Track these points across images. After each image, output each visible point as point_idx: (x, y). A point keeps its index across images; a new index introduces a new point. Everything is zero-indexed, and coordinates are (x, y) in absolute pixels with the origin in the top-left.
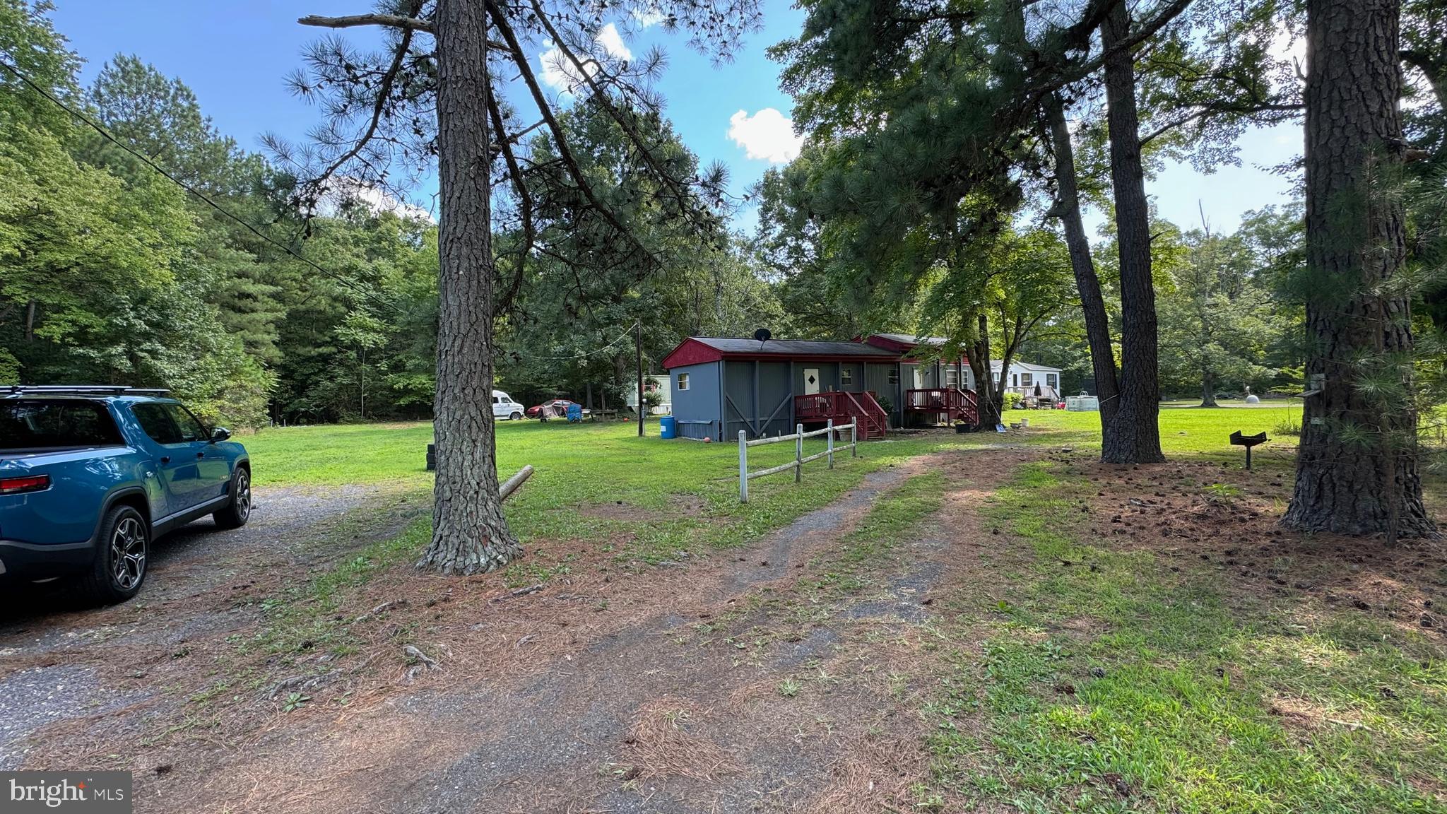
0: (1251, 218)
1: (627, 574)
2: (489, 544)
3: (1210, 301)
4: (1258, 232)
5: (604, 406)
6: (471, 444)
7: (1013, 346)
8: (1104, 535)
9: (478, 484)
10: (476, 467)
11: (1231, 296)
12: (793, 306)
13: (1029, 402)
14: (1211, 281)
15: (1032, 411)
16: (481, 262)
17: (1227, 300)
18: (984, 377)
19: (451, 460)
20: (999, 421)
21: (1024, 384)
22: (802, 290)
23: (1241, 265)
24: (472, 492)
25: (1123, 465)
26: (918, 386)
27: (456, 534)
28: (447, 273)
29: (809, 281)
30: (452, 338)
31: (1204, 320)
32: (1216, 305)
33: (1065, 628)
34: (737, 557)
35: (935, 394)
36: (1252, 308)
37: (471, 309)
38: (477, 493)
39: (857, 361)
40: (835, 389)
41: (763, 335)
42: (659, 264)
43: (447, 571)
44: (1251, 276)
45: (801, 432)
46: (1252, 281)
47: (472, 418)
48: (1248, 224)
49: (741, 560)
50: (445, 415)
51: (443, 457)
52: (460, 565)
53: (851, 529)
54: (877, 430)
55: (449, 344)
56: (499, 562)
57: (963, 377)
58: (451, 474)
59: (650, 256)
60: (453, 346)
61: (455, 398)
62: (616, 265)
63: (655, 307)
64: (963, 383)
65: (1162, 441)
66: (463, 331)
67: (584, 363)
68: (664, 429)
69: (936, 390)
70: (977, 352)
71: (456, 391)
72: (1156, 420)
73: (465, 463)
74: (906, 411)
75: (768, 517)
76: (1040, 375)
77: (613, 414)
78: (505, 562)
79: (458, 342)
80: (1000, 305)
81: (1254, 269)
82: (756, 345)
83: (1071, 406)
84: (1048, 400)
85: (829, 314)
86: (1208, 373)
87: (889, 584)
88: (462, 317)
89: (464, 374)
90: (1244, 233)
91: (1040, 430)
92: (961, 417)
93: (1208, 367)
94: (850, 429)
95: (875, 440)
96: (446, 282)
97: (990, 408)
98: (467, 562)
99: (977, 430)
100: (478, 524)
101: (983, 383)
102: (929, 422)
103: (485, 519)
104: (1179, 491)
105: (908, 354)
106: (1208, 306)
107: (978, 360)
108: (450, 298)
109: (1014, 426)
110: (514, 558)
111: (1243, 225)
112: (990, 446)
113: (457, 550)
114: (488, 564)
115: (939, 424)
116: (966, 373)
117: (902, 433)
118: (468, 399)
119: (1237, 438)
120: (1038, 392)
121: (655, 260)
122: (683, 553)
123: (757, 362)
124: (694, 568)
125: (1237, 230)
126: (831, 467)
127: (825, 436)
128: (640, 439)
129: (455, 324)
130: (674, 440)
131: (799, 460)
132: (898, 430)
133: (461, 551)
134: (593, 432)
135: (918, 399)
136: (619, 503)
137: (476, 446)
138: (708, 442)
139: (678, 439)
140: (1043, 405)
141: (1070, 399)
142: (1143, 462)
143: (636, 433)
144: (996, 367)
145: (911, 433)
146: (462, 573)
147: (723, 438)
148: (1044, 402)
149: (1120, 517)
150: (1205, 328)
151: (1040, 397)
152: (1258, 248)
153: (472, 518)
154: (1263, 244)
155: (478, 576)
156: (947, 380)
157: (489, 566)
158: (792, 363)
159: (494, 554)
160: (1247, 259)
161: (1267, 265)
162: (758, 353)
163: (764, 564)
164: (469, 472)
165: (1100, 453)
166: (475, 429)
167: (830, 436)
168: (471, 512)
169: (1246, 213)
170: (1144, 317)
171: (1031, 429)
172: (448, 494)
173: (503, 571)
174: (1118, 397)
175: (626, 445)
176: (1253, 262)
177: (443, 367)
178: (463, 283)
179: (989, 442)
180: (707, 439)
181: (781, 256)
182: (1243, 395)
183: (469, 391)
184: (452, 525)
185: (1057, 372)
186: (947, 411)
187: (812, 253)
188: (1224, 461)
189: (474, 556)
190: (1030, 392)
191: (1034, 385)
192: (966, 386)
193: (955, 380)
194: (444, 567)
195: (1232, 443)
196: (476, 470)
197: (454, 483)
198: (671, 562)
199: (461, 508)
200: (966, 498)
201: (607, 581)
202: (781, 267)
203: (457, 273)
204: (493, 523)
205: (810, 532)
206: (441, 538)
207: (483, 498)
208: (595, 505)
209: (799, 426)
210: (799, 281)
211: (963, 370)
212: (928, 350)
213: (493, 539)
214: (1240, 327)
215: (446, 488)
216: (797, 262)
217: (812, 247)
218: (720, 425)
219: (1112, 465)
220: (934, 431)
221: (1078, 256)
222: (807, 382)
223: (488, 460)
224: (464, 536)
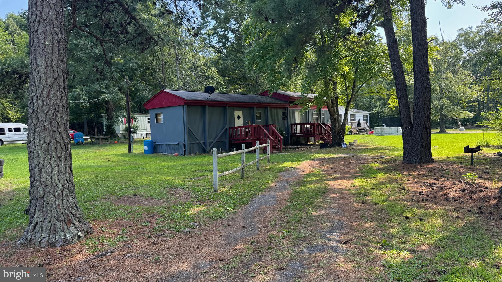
0: (462, 32)
1: (165, 239)
2: (72, 225)
3: (444, 76)
4: (465, 40)
5: (96, 134)
6: (57, 160)
7: (351, 99)
8: (418, 202)
9: (63, 186)
10: (61, 174)
11: (453, 74)
12: (223, 73)
13: (354, 131)
14: (444, 66)
15: (356, 135)
16: (60, 37)
17: (451, 75)
18: (336, 116)
19: (43, 170)
20: (343, 141)
21: (351, 120)
22: (229, 63)
23: (456, 57)
24: (59, 191)
25: (414, 165)
26: (298, 121)
27: (48, 219)
28: (36, 43)
29: (232, 57)
30: (41, 87)
31: (441, 86)
32: (446, 78)
33: (418, 251)
34: (226, 224)
35: (307, 126)
36: (463, 81)
37: (54, 68)
38: (62, 192)
39: (265, 107)
40: (252, 123)
41: (210, 90)
42: (156, 42)
43: (43, 245)
44: (461, 63)
45: (244, 149)
46: (462, 66)
47: (57, 142)
48: (460, 36)
49: (229, 225)
50: (38, 140)
51: (37, 169)
52: (52, 240)
53: (284, 204)
54: (277, 147)
55: (39, 91)
56: (79, 236)
57: (322, 116)
58: (43, 179)
59: (151, 37)
60: (42, 93)
61: (45, 129)
62: (127, 41)
63: (136, 69)
64: (322, 120)
65: (433, 152)
66: (49, 83)
67: (87, 105)
68: (146, 148)
69: (307, 124)
70: (332, 102)
71: (46, 124)
72: (430, 140)
73: (54, 172)
74: (291, 136)
75: (234, 199)
76: (359, 115)
77: (107, 138)
78: (83, 236)
79: (46, 91)
80: (344, 76)
81: (463, 60)
82: (206, 96)
83: (377, 132)
84: (364, 129)
85: (244, 78)
86: (442, 114)
87: (319, 234)
88: (49, 74)
89: (51, 113)
90: (459, 40)
91: (364, 146)
92: (321, 139)
93: (443, 112)
94: (266, 147)
95: (276, 153)
96: (35, 49)
97: (338, 134)
98: (58, 238)
99: (331, 146)
100: (64, 213)
101: (335, 120)
102: (303, 142)
103: (68, 209)
104: (444, 177)
105: (294, 103)
106: (443, 79)
107: (332, 107)
108: (39, 61)
109: (351, 144)
110: (88, 234)
111: (458, 36)
112: (341, 155)
113: (50, 230)
114: (72, 238)
115: (309, 143)
116: (323, 114)
117: (290, 148)
118: (55, 129)
119: (467, 149)
120: (359, 125)
121: (154, 40)
122: (195, 224)
123: (207, 106)
124: (205, 232)
125: (455, 38)
126: (258, 169)
127: (255, 151)
128: (130, 154)
129: (43, 79)
130: (153, 155)
131: (243, 165)
132: (287, 147)
133: (53, 230)
134: (95, 151)
135: (298, 129)
136: (135, 195)
137: (60, 160)
138: (177, 156)
139: (155, 155)
140: (362, 132)
141: (376, 129)
142: (424, 163)
143: (126, 151)
144: (342, 110)
145: (295, 148)
146: (55, 246)
147: (187, 153)
148: (361, 131)
149: (422, 192)
150: (441, 91)
151: (360, 128)
152: (465, 49)
153: (59, 209)
154: (467, 46)
155: (67, 247)
156: (313, 118)
157: (73, 240)
158: (227, 107)
159: (76, 231)
160: (459, 54)
161: (468, 58)
162: (207, 101)
163: (244, 227)
164: (56, 178)
165: (402, 158)
166: (59, 150)
167: (258, 151)
168: (59, 205)
169: (460, 30)
170: (425, 85)
171: (359, 146)
172: (42, 193)
173: (83, 242)
174: (412, 128)
175: (122, 158)
176: (462, 56)
177: (35, 108)
178: (48, 50)
179: (339, 153)
180: (176, 154)
181: (215, 41)
182: (458, 127)
183: (54, 124)
184: (45, 214)
185: (368, 113)
186: (314, 136)
187: (234, 40)
188: (460, 161)
189: (62, 234)
190: (355, 125)
191: (357, 120)
192: (323, 121)
193: (317, 118)
194: (40, 242)
195: (465, 151)
196: (61, 177)
197: (46, 186)
198: (190, 230)
199: (52, 202)
200: (340, 184)
201: (154, 243)
202: (214, 47)
203: (44, 43)
204: (74, 212)
205: (262, 207)
206: (37, 223)
207: (66, 195)
208: (119, 198)
209: (244, 146)
210: (226, 57)
211: (322, 113)
212: (305, 100)
213: (74, 222)
214: (457, 90)
215: (40, 189)
216: (224, 44)
217: (233, 36)
218: (184, 145)
219: (409, 165)
220: (307, 147)
221: (392, 50)
222: (236, 119)
223: (68, 170)
224: (54, 221)
